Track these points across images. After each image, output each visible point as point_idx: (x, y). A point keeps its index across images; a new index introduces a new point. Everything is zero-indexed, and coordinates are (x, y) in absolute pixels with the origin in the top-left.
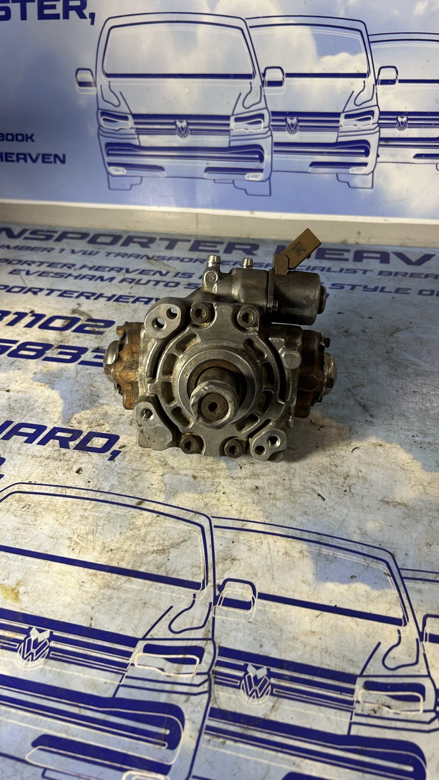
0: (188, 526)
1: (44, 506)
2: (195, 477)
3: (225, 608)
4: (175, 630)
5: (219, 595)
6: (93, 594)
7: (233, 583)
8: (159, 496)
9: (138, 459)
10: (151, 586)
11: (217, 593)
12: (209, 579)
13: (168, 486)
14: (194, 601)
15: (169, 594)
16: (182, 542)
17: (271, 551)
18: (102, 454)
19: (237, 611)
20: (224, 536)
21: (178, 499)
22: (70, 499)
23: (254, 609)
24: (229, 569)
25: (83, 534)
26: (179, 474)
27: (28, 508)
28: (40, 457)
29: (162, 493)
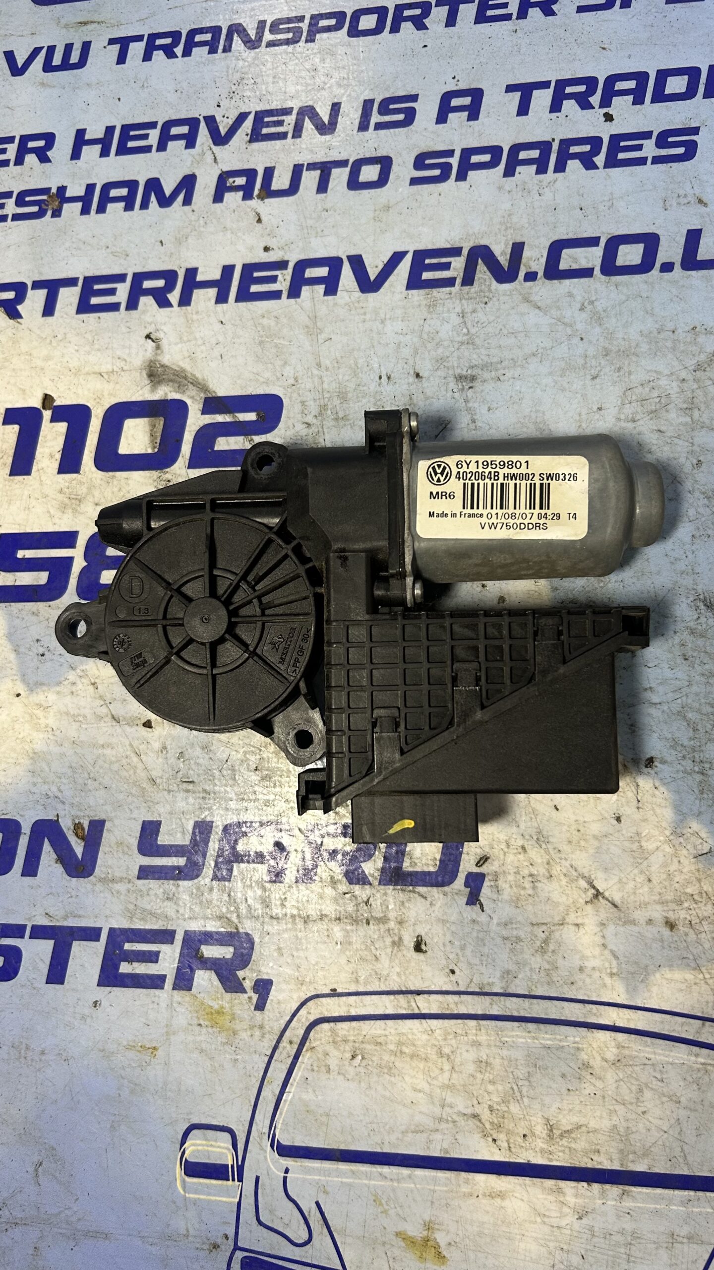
0: (697, 1055)
1: (392, 1047)
2: (671, 925)
8: (613, 989)
9: (530, 892)
13: (621, 958)
18: (446, 889)
21: (655, 989)
22: (434, 1023)
25: (498, 1104)
26: (633, 923)
27: (363, 1058)
28: (321, 919)
29: (615, 978)
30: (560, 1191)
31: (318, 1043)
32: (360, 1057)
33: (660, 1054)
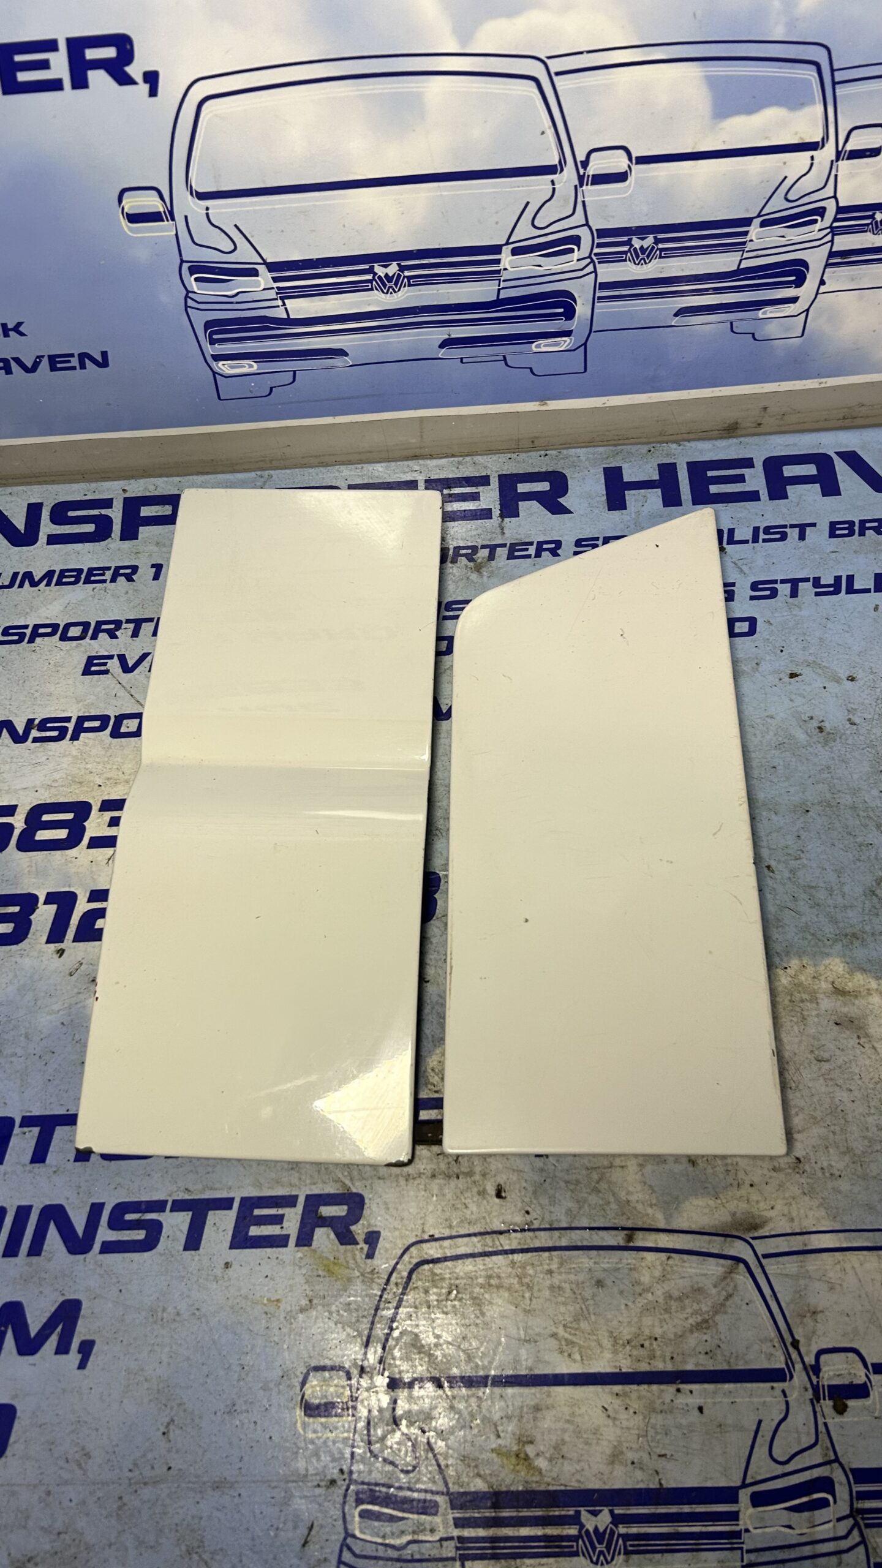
1: (481, 1280)
2: (694, 1162)
4: (780, 1459)
5: (818, 1382)
7: (830, 1356)
10: (715, 1393)
11: (814, 1379)
12: (793, 1358)
13: (658, 1191)
14: (787, 1403)
15: (747, 1399)
16: (727, 1298)
17: (863, 1282)
19: (856, 1402)
20: (784, 1272)
21: (685, 1214)
22: (515, 1257)
23: (875, 1395)
24: (814, 1332)
25: (571, 1323)
26: (665, 1162)
27: (458, 1292)
28: (420, 1177)
29: (655, 1208)
30: (626, 1395)
31: (420, 1283)
32: (455, 1292)
33: (694, 1268)
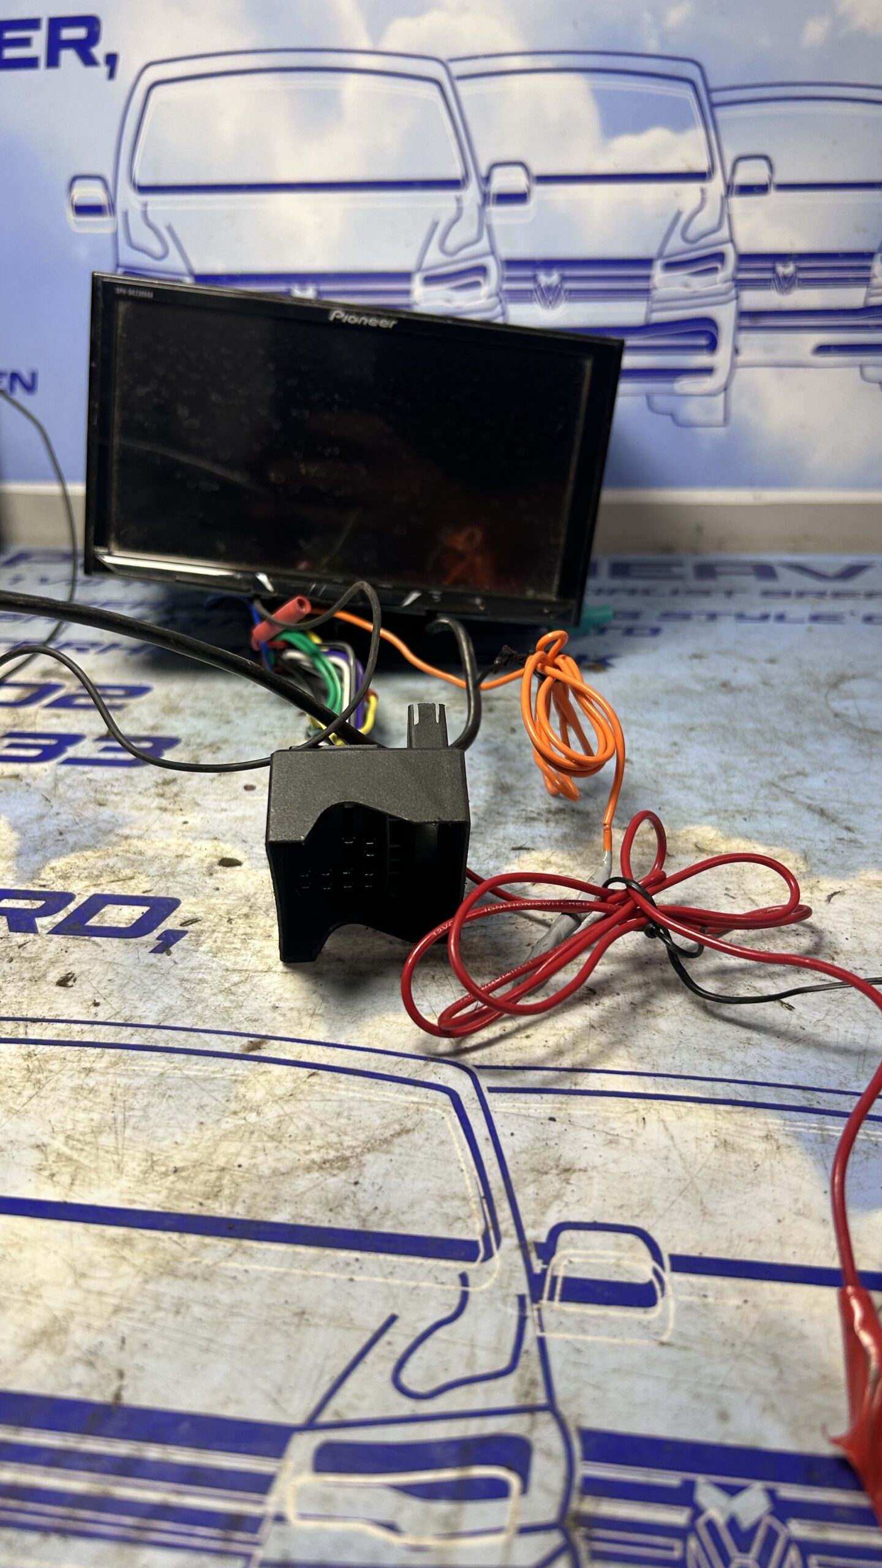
0: (408, 1094)
3: (573, 1308)
4: (414, 1389)
5: (544, 1272)
6: (122, 1297)
7: (582, 1234)
9: (238, 946)
10: (316, 1261)
11: (538, 1266)
12: (502, 1227)
14: (465, 1296)
15: (380, 1280)
16: (399, 1134)
17: (677, 1140)
18: (132, 940)
19: (615, 1312)
20: (523, 1112)
21: (368, 1030)
23: (668, 1305)
24: (557, 1198)
